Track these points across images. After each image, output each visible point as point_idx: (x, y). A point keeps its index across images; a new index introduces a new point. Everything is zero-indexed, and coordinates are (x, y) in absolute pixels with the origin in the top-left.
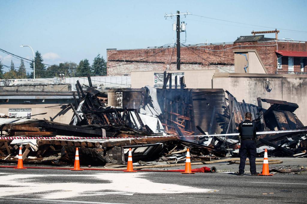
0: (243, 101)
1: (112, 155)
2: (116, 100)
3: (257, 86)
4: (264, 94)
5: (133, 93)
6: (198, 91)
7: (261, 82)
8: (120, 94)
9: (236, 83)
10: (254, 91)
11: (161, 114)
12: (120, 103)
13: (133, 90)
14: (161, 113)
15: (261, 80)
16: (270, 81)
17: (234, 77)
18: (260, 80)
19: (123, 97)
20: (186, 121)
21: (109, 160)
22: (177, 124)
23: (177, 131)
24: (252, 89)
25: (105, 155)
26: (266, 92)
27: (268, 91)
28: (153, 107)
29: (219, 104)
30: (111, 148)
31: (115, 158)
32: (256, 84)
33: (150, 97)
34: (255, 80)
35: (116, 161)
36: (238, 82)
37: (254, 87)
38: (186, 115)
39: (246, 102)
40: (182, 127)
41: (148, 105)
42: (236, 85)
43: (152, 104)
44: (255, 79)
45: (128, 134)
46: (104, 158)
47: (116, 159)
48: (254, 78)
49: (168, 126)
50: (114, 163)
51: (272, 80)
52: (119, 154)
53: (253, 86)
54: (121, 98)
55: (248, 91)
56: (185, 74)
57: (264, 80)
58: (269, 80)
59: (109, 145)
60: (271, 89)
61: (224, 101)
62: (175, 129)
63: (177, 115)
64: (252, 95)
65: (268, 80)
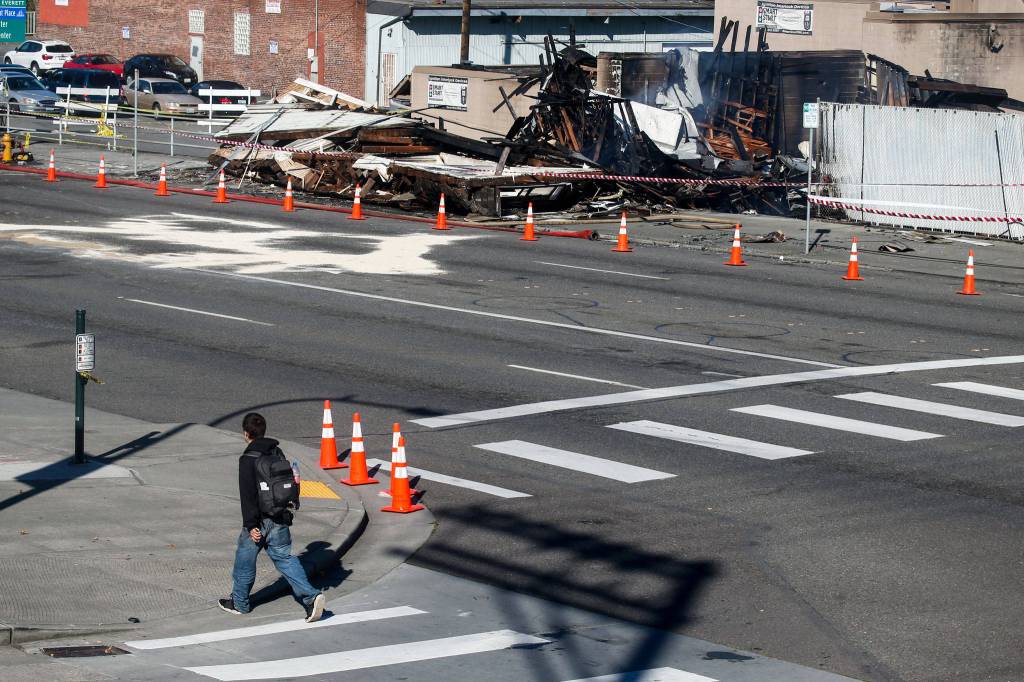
0: (927, 72)
1: (480, 200)
2: (611, 75)
3: (965, 41)
4: (981, 57)
5: (647, 61)
6: (799, 56)
7: (975, 32)
8: (618, 63)
9: (909, 35)
10: (956, 51)
11: (700, 105)
12: (617, 81)
13: (646, 56)
14: (701, 102)
15: (975, 27)
16: (999, 30)
17: (905, 22)
18: (971, 27)
19: (623, 70)
20: (757, 118)
21: (475, 207)
22: (735, 126)
23: (734, 139)
24: (951, 48)
25: (470, 199)
26: (988, 53)
27: (992, 51)
28: (685, 91)
29: (849, 82)
30: (479, 189)
31: (484, 205)
32: (962, 36)
33: (683, 71)
34: (958, 28)
35: (486, 210)
36: (915, 32)
37: (955, 42)
38: (758, 106)
39: (934, 75)
40: (746, 132)
41: (676, 86)
42: (911, 39)
43: (685, 86)
44: (961, 24)
45: (542, 160)
46: (468, 203)
47: (487, 207)
48: (956, 24)
49: (716, 129)
50: (484, 213)
51: (1005, 28)
52: (491, 199)
53: (953, 41)
54: (619, 72)
55: (939, 51)
56: (815, 8)
57: (982, 27)
58: (996, 27)
59: (475, 185)
60: (1002, 46)
61: (861, 77)
62: (729, 135)
63: (739, 106)
64: (949, 60)
65: (993, 27)
